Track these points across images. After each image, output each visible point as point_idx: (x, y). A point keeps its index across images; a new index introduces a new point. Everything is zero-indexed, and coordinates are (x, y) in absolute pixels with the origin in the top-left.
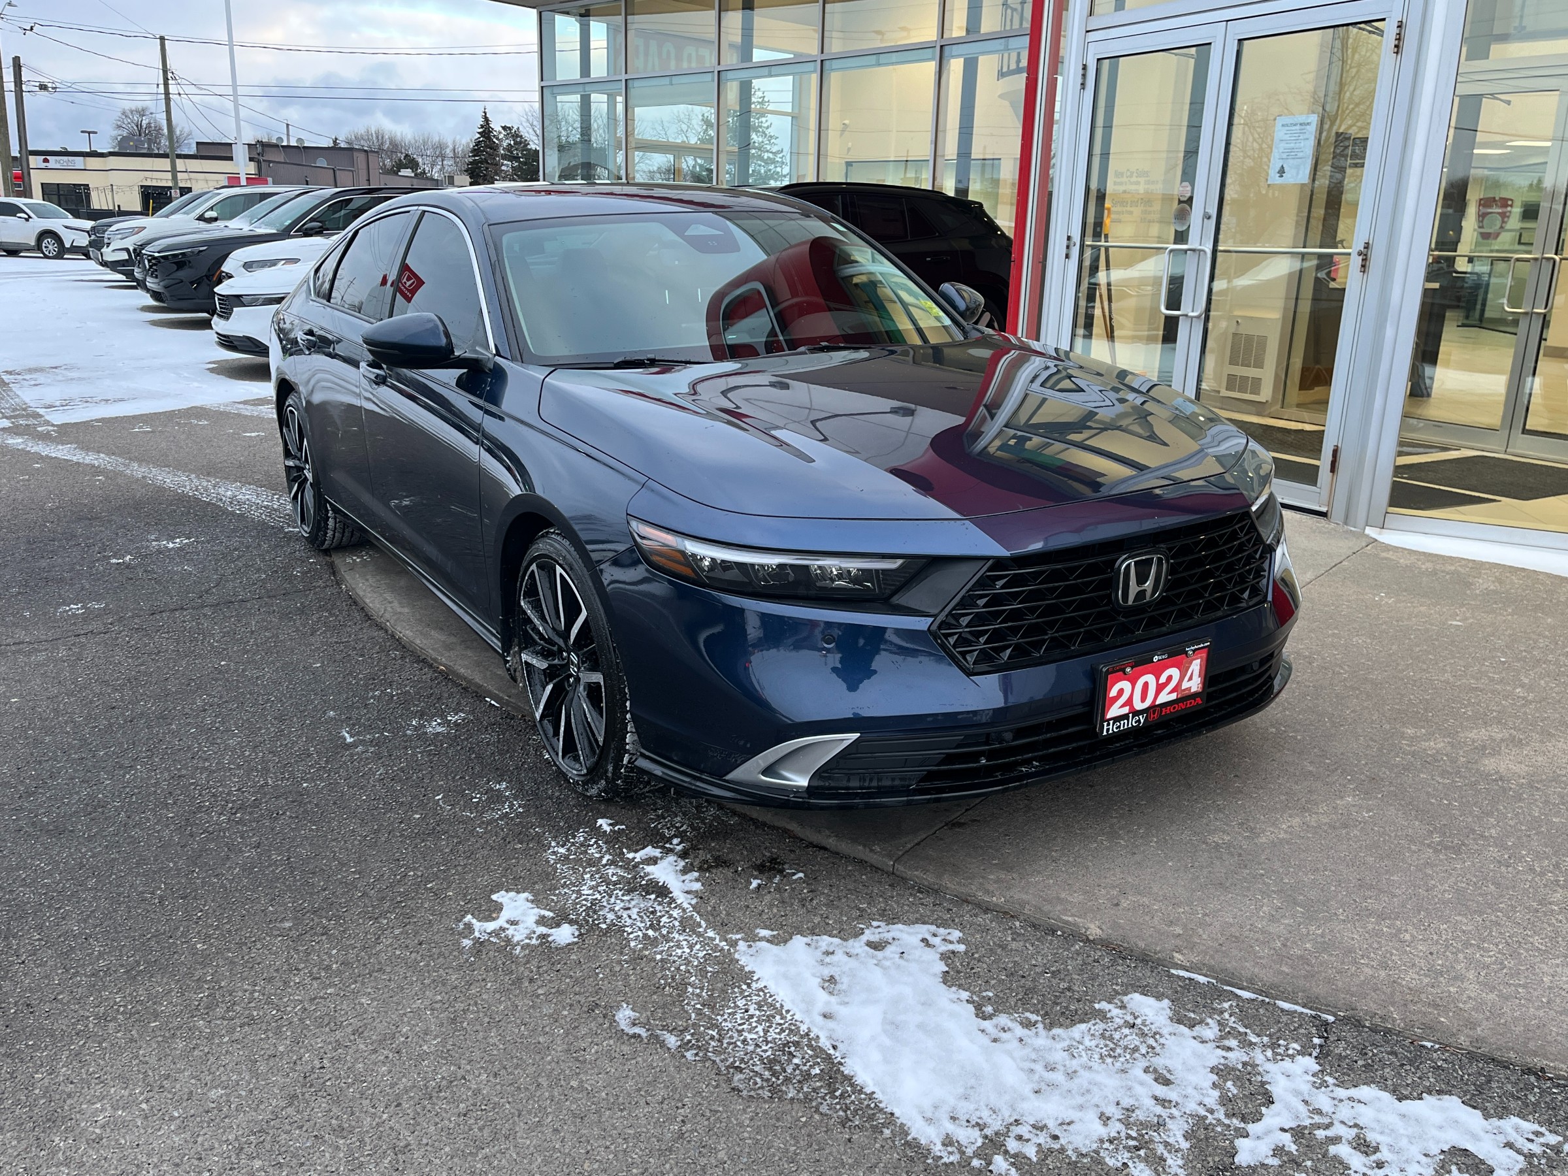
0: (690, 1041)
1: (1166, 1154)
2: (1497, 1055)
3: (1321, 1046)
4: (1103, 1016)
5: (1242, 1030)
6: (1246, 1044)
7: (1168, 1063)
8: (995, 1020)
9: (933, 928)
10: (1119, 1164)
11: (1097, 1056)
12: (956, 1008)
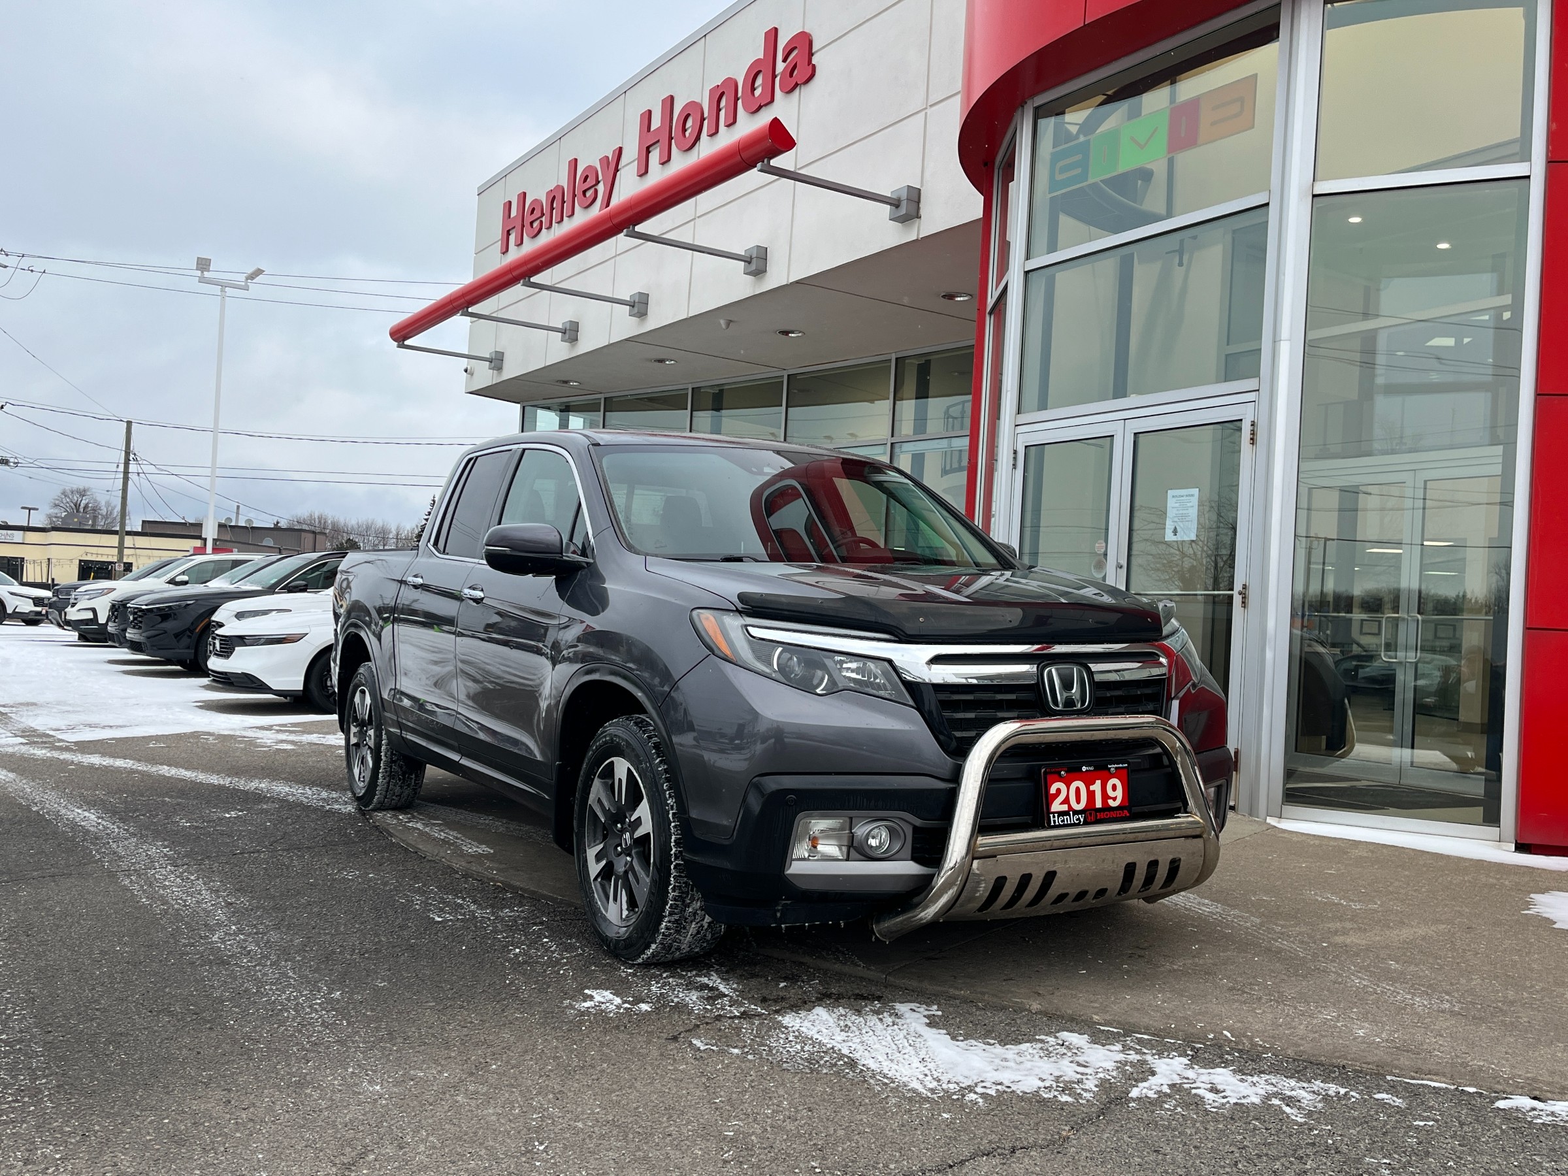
0: (747, 1052)
1: (1082, 1092)
2: (1313, 1059)
3: (1192, 1056)
4: (1042, 1041)
5: (1139, 1047)
6: (1138, 1052)
7: (1086, 1059)
8: (965, 1042)
9: (918, 1005)
10: (1052, 1097)
11: (1037, 1056)
12: (939, 1036)
